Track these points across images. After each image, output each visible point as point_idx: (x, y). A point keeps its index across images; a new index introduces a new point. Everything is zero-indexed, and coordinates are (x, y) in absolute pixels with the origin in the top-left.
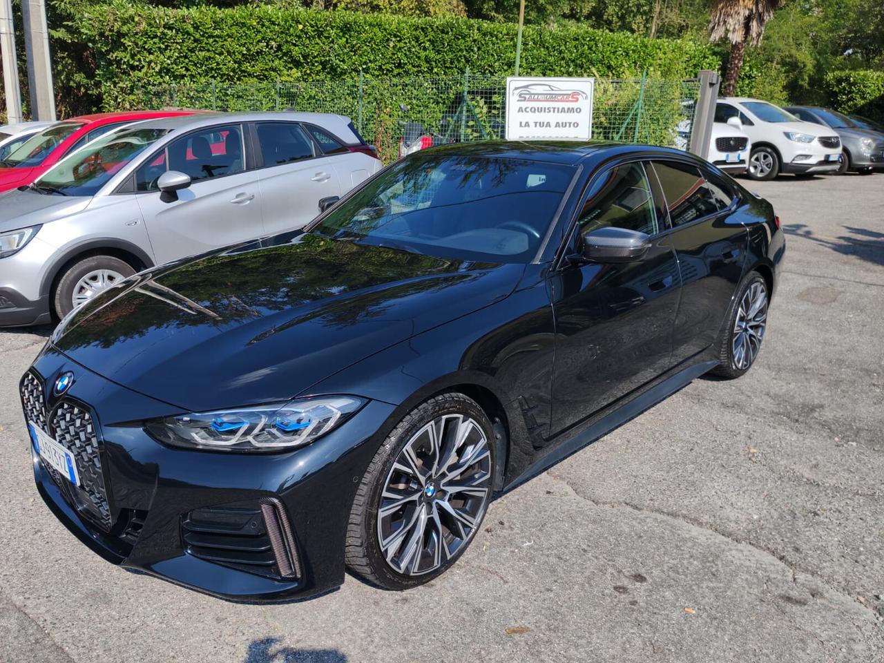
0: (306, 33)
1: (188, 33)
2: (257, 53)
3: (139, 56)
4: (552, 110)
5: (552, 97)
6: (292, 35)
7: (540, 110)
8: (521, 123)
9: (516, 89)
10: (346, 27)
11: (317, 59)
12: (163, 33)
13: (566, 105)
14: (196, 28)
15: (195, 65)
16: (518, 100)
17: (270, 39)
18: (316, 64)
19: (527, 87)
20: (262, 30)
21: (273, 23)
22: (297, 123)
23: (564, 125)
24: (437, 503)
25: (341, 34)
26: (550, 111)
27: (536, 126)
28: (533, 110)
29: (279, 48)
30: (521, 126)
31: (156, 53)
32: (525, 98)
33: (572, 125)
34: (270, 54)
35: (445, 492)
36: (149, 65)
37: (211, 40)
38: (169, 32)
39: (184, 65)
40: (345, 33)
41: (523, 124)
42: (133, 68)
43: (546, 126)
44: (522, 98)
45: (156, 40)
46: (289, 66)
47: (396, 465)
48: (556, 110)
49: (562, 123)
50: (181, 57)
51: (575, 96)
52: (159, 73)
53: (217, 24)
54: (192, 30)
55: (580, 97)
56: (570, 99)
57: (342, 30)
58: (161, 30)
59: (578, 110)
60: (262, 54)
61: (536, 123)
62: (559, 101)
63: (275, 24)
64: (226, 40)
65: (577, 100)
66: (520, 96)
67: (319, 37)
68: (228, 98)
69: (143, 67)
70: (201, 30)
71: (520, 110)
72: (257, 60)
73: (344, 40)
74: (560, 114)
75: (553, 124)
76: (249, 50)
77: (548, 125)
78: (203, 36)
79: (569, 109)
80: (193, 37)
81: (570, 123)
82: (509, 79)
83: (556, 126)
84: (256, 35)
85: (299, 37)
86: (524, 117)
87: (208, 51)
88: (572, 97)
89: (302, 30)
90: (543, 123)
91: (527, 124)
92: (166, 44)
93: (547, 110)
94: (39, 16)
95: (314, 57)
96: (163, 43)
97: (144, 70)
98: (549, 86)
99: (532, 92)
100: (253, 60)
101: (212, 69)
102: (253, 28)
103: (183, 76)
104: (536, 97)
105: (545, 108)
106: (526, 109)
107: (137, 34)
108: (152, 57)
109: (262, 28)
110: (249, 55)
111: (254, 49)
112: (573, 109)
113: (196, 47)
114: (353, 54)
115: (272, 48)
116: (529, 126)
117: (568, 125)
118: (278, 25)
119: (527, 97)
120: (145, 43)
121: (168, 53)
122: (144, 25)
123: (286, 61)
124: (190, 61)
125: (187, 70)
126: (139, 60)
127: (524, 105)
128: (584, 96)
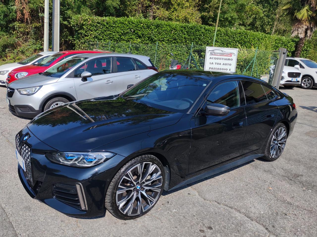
0: (144, 27)
1: (104, 25)
2: (127, 33)
3: (88, 32)
4: (222, 59)
5: (222, 54)
6: (139, 27)
7: (217, 59)
8: (210, 63)
9: (209, 51)
10: (158, 25)
11: (146, 36)
12: (96, 25)
13: (227, 58)
14: (107, 24)
15: (106, 36)
16: (210, 55)
17: (131, 28)
18: (146, 38)
19: (213, 50)
20: (129, 25)
21: (133, 23)
22: (131, 58)
23: (226, 64)
24: (141, 192)
25: (156, 28)
26: (221, 59)
27: (216, 64)
28: (215, 59)
29: (134, 31)
30: (210, 64)
31: (93, 31)
32: (212, 54)
33: (229, 64)
34: (131, 33)
35: (144, 189)
36: (91, 35)
37: (112, 28)
38: (98, 25)
39: (102, 35)
40: (157, 28)
41: (211, 63)
42: (86, 36)
43: (219, 64)
44: (211, 54)
45: (94, 27)
46: (137, 37)
47: (124, 177)
48: (223, 59)
49: (225, 64)
50: (102, 33)
51: (231, 54)
52: (94, 38)
53: (114, 23)
54: (106, 24)
55: (232, 55)
56: (229, 55)
57: (156, 26)
58: (96, 24)
59: (232, 60)
60: (128, 33)
61: (216, 63)
62: (224, 56)
63: (134, 24)
64: (117, 28)
65: (231, 56)
66: (211, 53)
67: (148, 29)
68: (115, 47)
69: (89, 35)
70: (109, 24)
71: (210, 58)
72: (126, 35)
73: (157, 30)
74: (225, 60)
75: (222, 64)
76: (124, 32)
77: (220, 64)
78: (109, 26)
79: (228, 59)
80: (106, 27)
81: (228, 64)
82: (207, 47)
83: (223, 65)
84: (127, 27)
85: (141, 28)
86: (212, 61)
87: (111, 31)
88: (230, 55)
89: (142, 26)
90: (218, 63)
91: (212, 63)
92: (97, 28)
93: (220, 59)
94: (57, 18)
95: (146, 35)
96: (96, 28)
97: (89, 37)
98: (222, 51)
99: (215, 52)
100: (125, 35)
101: (111, 37)
102: (126, 25)
103: (101, 39)
104: (216, 54)
105: (219, 58)
106: (212, 58)
107: (88, 25)
108: (92, 32)
109: (129, 24)
110: (124, 33)
111: (126, 32)
112: (230, 59)
113: (107, 30)
114: (159, 35)
115: (132, 31)
116: (213, 64)
117: (227, 64)
118: (135, 24)
119: (213, 54)
120: (90, 28)
121: (97, 31)
122: (90, 22)
123: (136, 36)
124: (104, 34)
125: (103, 37)
126: (88, 33)
127: (212, 56)
128: (234, 55)
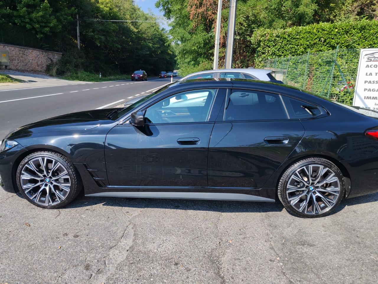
0: (339, 33)
1: (285, 38)
2: (314, 44)
3: (265, 49)
6: (332, 34)
8: (367, 73)
9: (366, 55)
10: (362, 28)
11: (343, 45)
12: (275, 39)
14: (289, 36)
15: (286, 51)
16: (367, 61)
17: (321, 37)
18: (343, 47)
19: (373, 54)
20: (317, 34)
21: (324, 30)
25: (359, 32)
27: (376, 75)
29: (325, 41)
30: (366, 75)
31: (271, 47)
32: (371, 60)
34: (320, 44)
36: (268, 52)
37: (294, 40)
38: (278, 39)
39: (282, 51)
40: (362, 31)
41: (368, 74)
42: (263, 53)
44: (369, 60)
45: (272, 42)
46: (329, 48)
50: (281, 48)
52: (271, 55)
53: (298, 33)
54: (287, 37)
57: (360, 30)
60: (316, 44)
61: (376, 73)
63: (324, 31)
64: (301, 40)
66: (368, 59)
67: (346, 34)
68: (298, 64)
69: (266, 52)
70: (291, 37)
71: (367, 66)
72: (314, 47)
73: (361, 34)
76: (310, 43)
78: (291, 39)
80: (287, 39)
82: (362, 50)
84: (315, 36)
85: (336, 35)
86: (369, 70)
87: (292, 44)
89: (337, 32)
91: (371, 74)
92: (276, 43)
95: (342, 44)
96: (274, 43)
97: (266, 54)
99: (376, 56)
100: (312, 47)
101: (293, 52)
102: (314, 33)
103: (281, 56)
106: (371, 66)
107: (266, 40)
108: (270, 49)
109: (318, 33)
110: (310, 45)
111: (312, 43)
113: (288, 43)
114: (364, 40)
115: (322, 41)
116: (371, 75)
118: (326, 31)
119: (373, 59)
120: (268, 43)
121: (276, 47)
122: (268, 37)
123: (328, 47)
124: (285, 49)
125: (283, 53)
126: (265, 50)
127: (370, 63)
